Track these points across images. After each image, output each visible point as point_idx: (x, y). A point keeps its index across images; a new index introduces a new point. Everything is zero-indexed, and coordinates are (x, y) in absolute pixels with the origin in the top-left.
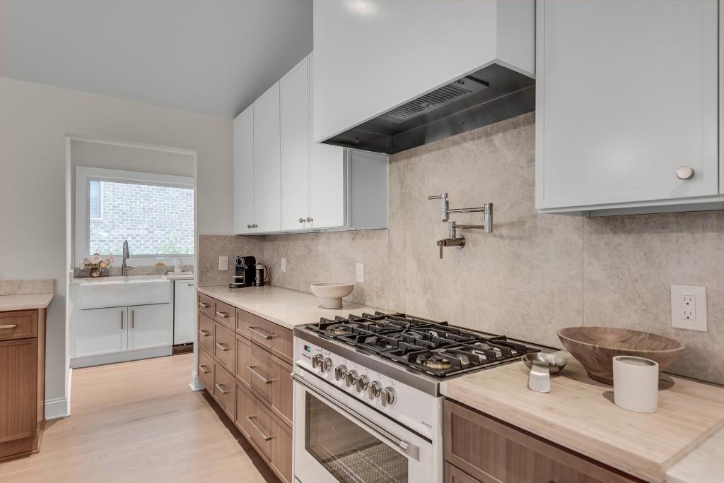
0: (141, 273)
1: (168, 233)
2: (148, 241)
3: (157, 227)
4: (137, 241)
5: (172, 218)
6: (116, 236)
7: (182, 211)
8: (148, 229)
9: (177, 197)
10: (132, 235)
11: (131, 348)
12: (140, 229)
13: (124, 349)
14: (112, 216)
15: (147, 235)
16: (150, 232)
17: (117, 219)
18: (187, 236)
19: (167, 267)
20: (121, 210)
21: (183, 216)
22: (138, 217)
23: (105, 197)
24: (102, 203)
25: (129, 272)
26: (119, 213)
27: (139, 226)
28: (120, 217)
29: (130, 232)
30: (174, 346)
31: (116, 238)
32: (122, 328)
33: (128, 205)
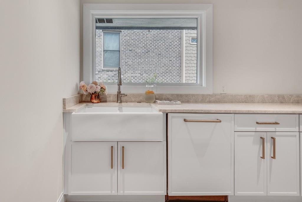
0: (133, 100)
1: (149, 75)
2: (140, 80)
3: (144, 72)
4: (135, 80)
5: (151, 68)
6: (127, 77)
7: (156, 63)
8: (140, 74)
9: (154, 56)
10: (133, 77)
11: (121, 193)
12: (136, 73)
13: (114, 193)
14: (125, 67)
15: (140, 76)
16: (141, 75)
17: (127, 69)
18: (159, 77)
19: (155, 95)
20: (128, 64)
21: (157, 66)
22: (136, 67)
23: (122, 58)
24: (121, 61)
25: (123, 99)
26: (128, 66)
27: (136, 72)
28: (128, 67)
29: (132, 75)
30: (167, 196)
31: (126, 78)
32: (112, 168)
33: (131, 61)
